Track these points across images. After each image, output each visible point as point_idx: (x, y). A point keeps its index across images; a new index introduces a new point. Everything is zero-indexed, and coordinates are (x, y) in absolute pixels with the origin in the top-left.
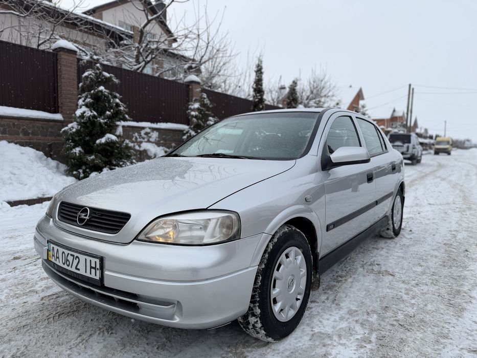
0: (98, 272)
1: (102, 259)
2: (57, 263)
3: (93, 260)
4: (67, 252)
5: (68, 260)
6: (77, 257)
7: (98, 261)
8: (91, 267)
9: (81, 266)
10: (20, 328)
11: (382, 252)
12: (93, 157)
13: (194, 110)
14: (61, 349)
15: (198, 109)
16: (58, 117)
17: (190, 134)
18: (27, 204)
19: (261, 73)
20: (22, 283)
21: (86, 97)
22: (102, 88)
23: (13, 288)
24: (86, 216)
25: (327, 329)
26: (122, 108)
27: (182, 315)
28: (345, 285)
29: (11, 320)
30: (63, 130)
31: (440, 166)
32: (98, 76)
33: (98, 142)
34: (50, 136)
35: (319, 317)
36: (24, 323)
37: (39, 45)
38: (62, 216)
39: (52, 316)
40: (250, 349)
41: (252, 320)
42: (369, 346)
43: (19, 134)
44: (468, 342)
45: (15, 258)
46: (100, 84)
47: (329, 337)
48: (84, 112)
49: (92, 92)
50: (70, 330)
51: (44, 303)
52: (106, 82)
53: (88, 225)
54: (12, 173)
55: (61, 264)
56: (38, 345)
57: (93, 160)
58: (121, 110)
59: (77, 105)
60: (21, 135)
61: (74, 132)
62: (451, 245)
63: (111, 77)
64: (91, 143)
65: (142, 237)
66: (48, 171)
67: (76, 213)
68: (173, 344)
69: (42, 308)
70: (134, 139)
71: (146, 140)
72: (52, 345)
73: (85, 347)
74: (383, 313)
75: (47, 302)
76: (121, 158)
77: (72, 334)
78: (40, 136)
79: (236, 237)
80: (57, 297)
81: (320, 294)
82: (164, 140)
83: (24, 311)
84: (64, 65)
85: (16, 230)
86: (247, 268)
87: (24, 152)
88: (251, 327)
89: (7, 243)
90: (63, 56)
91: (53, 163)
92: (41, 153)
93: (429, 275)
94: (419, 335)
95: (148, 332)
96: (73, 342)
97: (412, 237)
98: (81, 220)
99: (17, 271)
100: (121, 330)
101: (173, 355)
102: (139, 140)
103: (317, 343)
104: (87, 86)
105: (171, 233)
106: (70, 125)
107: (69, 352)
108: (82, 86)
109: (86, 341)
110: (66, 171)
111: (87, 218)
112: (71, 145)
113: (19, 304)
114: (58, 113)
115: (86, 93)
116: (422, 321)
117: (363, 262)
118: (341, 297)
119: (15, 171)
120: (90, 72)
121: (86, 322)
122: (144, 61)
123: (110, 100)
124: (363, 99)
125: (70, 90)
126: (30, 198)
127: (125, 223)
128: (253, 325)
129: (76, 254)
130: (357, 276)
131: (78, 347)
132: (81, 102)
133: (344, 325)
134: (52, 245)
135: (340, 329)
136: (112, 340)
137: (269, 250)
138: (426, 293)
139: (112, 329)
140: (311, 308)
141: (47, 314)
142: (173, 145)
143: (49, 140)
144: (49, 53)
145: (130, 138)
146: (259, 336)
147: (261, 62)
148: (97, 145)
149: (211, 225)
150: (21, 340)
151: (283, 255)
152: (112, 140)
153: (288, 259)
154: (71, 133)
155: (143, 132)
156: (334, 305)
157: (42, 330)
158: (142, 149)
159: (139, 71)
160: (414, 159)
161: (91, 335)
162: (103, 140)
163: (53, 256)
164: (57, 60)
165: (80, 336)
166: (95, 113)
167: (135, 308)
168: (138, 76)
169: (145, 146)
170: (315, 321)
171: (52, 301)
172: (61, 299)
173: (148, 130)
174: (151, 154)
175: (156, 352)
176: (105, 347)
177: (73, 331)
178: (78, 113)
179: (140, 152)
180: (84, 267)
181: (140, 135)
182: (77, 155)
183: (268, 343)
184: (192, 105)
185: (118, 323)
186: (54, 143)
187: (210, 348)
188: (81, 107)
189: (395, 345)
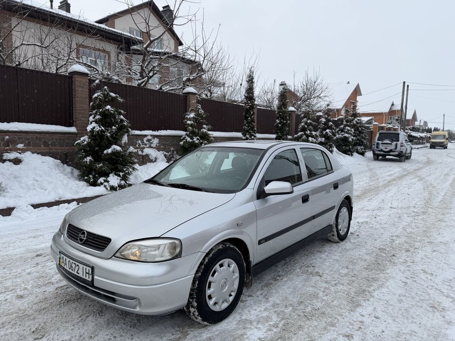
0: (90, 276)
1: (93, 268)
2: (65, 267)
3: (88, 268)
4: (71, 261)
5: (72, 267)
6: (78, 265)
7: (90, 269)
8: (86, 273)
9: (80, 271)
10: (41, 310)
11: (323, 255)
12: (101, 165)
13: (189, 119)
14: (67, 325)
15: (194, 118)
16: (73, 129)
17: (186, 140)
18: (47, 206)
19: (253, 82)
20: (42, 277)
21: (96, 114)
22: (108, 107)
23: (37, 280)
24: (84, 237)
25: (252, 317)
26: (125, 123)
27: (141, 307)
28: (279, 283)
29: (35, 304)
30: (76, 142)
31: (429, 162)
32: (106, 96)
33: (105, 152)
34: (66, 146)
35: (249, 308)
36: (43, 307)
37: (57, 69)
38: (69, 235)
39: (62, 302)
40: (192, 329)
41: (192, 310)
42: (275, 330)
43: (41, 146)
44: (348, 329)
45: (37, 256)
46: (107, 103)
47: (251, 322)
48: (94, 128)
49: (101, 110)
50: (74, 313)
51: (57, 292)
52: (112, 101)
53: (85, 243)
54: (35, 180)
55: (68, 269)
56: (53, 322)
57: (101, 167)
58: (125, 125)
59: (89, 121)
60: (42, 147)
61: (85, 144)
62: (385, 249)
63: (116, 97)
64: (100, 153)
65: (118, 255)
66: (65, 176)
67: (79, 234)
68: (141, 324)
69: (56, 296)
70: (137, 146)
71: (148, 146)
72: (61, 322)
73: (83, 325)
74: (297, 307)
75: (60, 292)
76: (125, 165)
77: (75, 316)
78: (58, 147)
79: (179, 256)
80: (67, 288)
81: (258, 290)
82: (164, 145)
83: (44, 298)
84: (78, 86)
85: (38, 230)
86: (187, 276)
87: (44, 161)
88: (192, 314)
89: (32, 242)
90: (77, 79)
91: (68, 169)
92: (59, 161)
93: (350, 276)
94: (315, 323)
95: (126, 315)
96: (75, 321)
97: (356, 242)
98: (81, 240)
99: (39, 266)
100: (108, 313)
101: (139, 331)
102: (142, 146)
103: (241, 326)
104: (97, 105)
105: (137, 252)
106: (82, 139)
107: (72, 327)
108: (92, 105)
109: (84, 320)
110: (79, 176)
111: (85, 239)
112: (83, 155)
113: (41, 292)
114: (73, 126)
115: (96, 110)
116: (323, 313)
117: (303, 263)
118: (272, 293)
119: (38, 178)
120: (99, 94)
121: (85, 307)
122: (147, 76)
123: (116, 117)
124: (361, 95)
125: (82, 107)
126: (49, 201)
127: (108, 244)
128: (193, 313)
129: (77, 263)
130: (292, 276)
131: (79, 324)
132: (91, 119)
133: (265, 314)
134: (62, 255)
135: (261, 317)
136: (101, 320)
137: (205, 263)
138: (338, 292)
139: (102, 313)
140: (246, 301)
141: (59, 301)
142: (172, 149)
143: (65, 149)
144: (65, 76)
145: (134, 145)
146: (198, 320)
147: (253, 72)
148: (105, 155)
149: (162, 248)
150: (41, 318)
151: (217, 266)
152: (117, 150)
153: (222, 268)
154: (83, 145)
155: (145, 139)
156: (264, 299)
157: (56, 312)
158: (144, 154)
159: (142, 85)
160: (403, 156)
161: (87, 316)
162: (110, 151)
163: (63, 262)
164: (72, 81)
165: (81, 317)
166: (103, 128)
167: (113, 300)
168: (141, 90)
169: (147, 151)
170: (246, 311)
171: (63, 291)
172: (70, 290)
173: (150, 138)
174: (152, 157)
175: (129, 330)
176: (96, 325)
177: (76, 313)
178: (89, 128)
179: (143, 156)
180: (82, 272)
181: (143, 142)
182: (88, 163)
183: (206, 325)
184: (188, 115)
185: (107, 309)
186: (70, 152)
187: (166, 328)
188: (91, 123)
189: (293, 330)
